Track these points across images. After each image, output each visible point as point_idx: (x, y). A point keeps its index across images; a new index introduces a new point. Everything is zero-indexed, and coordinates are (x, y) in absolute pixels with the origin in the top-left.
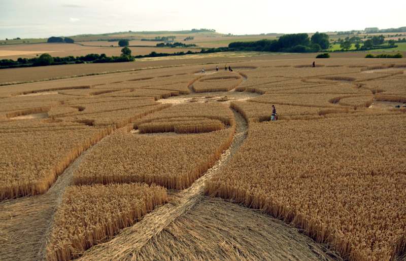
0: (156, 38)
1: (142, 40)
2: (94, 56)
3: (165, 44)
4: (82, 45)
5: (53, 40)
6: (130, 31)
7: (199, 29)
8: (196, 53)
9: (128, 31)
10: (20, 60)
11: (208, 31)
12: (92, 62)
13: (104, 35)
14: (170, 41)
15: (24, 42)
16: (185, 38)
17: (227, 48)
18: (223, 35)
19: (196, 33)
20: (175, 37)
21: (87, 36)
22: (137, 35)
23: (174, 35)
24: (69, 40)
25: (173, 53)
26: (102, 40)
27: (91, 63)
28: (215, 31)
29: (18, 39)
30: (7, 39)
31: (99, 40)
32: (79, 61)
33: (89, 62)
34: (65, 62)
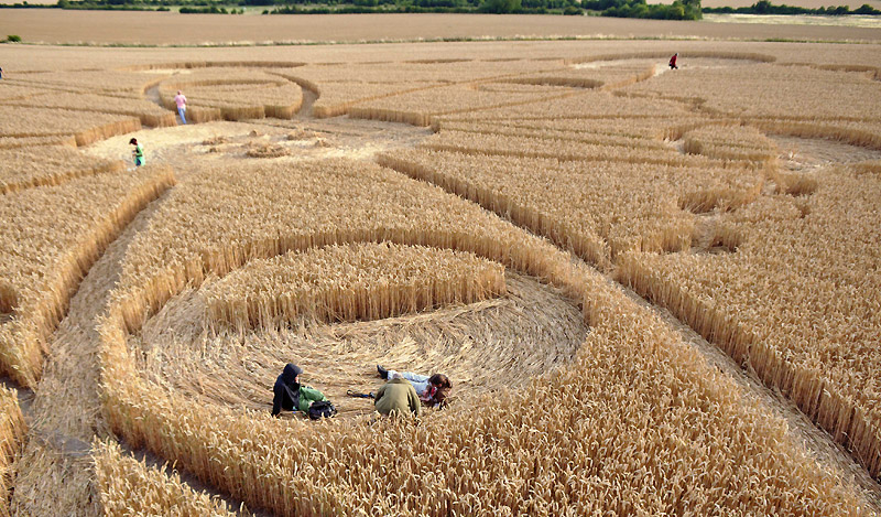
12: (600, 13)
25: (818, 8)
27: (597, 15)
32: (574, 9)
33: (593, 12)
34: (544, 7)
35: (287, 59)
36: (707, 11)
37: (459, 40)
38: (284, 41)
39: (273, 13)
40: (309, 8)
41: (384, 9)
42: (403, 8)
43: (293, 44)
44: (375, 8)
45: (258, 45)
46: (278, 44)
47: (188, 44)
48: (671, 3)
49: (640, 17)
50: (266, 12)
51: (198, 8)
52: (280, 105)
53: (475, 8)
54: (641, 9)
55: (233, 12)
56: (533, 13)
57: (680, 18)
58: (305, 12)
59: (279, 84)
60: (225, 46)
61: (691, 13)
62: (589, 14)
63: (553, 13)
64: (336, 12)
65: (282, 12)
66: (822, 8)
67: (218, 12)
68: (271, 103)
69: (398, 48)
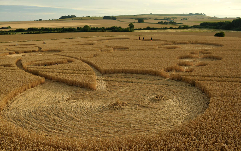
0: (164, 18)
1: (155, 19)
2: (115, 27)
3: (164, 22)
4: (120, 21)
5: (106, 18)
6: (151, 14)
7: (194, 13)
8: (175, 28)
9: (150, 14)
10: (78, 28)
11: (200, 14)
12: (110, 31)
13: (135, 15)
14: (172, 20)
15: (91, 18)
16: (182, 19)
17: (198, 26)
18: (210, 17)
19: (192, 16)
20: (176, 18)
21: (125, 16)
22: (154, 16)
23: (176, 17)
24: (113, 18)
25: (161, 28)
26: (132, 19)
28: (205, 14)
29: (89, 16)
30: (83, 17)
31: (130, 19)
32: (104, 30)
33: (109, 31)
34: (97, 30)
35: (33, 44)
36: (136, 29)
37: (73, 38)
38: (30, 40)
39: (24, 34)
40: (34, 32)
41: (55, 32)
42: (60, 31)
43: (32, 41)
44: (53, 32)
45: (23, 41)
46: (29, 41)
47: (5, 42)
48: (126, 28)
49: (120, 32)
50: (22, 34)
51: (2, 33)
52: (35, 50)
53: (79, 31)
54: (120, 30)
55: (13, 34)
56: (94, 31)
57: (129, 31)
58: (33, 33)
59: (33, 47)
60: (15, 42)
61: (131, 30)
62: (108, 31)
63: (99, 31)
64: (42, 33)
65: (27, 33)
66: (162, 28)
67: (8, 34)
68: (33, 50)
69: (58, 40)
